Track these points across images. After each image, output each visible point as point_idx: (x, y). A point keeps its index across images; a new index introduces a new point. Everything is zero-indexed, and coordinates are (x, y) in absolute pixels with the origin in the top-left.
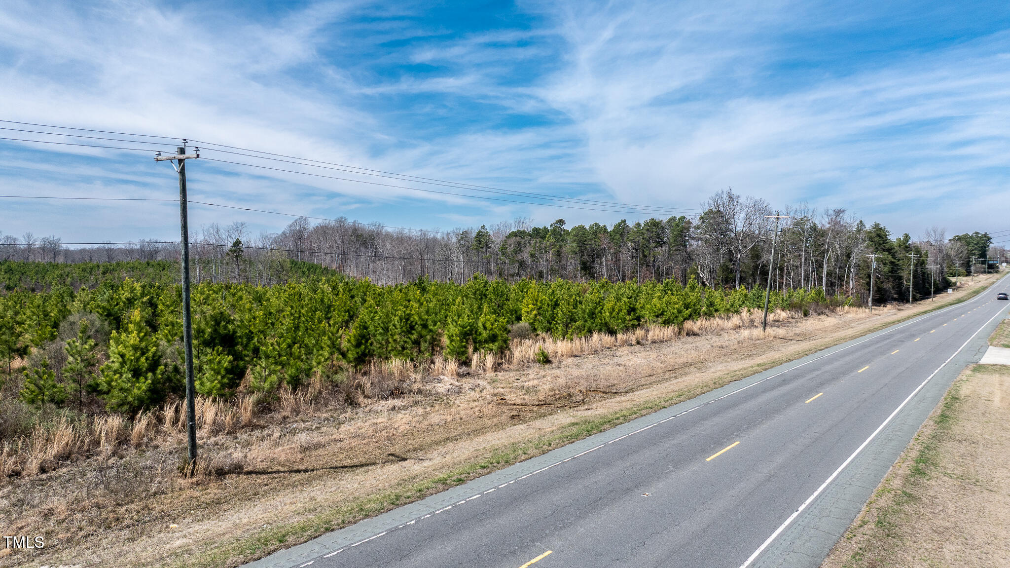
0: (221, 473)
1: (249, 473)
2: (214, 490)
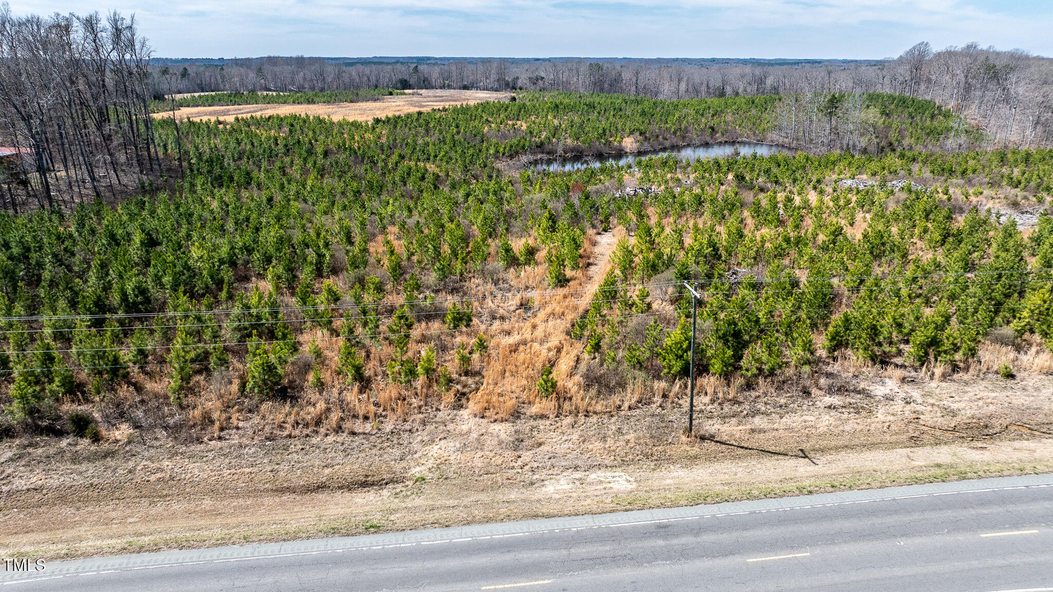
0: (703, 438)
1: (717, 442)
2: (696, 450)
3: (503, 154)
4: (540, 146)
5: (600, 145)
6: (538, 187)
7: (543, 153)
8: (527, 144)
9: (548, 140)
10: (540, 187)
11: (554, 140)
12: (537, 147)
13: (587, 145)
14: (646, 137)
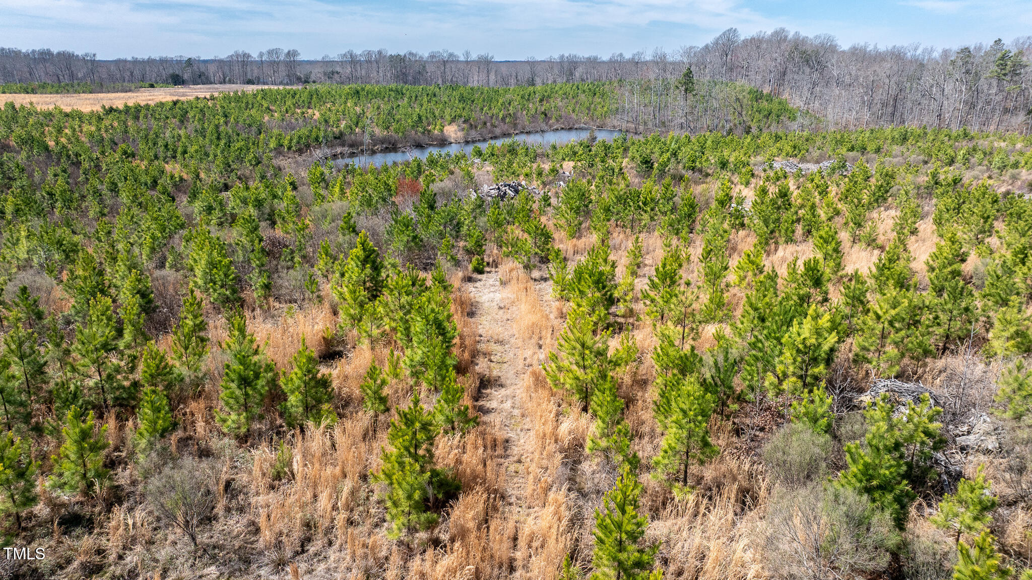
3: (289, 148)
4: (339, 138)
5: (417, 134)
6: (337, 189)
7: (343, 145)
8: (322, 134)
9: (349, 130)
10: (342, 190)
11: (357, 130)
12: (335, 138)
13: (400, 134)
14: (471, 125)
